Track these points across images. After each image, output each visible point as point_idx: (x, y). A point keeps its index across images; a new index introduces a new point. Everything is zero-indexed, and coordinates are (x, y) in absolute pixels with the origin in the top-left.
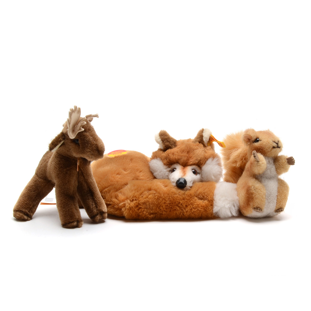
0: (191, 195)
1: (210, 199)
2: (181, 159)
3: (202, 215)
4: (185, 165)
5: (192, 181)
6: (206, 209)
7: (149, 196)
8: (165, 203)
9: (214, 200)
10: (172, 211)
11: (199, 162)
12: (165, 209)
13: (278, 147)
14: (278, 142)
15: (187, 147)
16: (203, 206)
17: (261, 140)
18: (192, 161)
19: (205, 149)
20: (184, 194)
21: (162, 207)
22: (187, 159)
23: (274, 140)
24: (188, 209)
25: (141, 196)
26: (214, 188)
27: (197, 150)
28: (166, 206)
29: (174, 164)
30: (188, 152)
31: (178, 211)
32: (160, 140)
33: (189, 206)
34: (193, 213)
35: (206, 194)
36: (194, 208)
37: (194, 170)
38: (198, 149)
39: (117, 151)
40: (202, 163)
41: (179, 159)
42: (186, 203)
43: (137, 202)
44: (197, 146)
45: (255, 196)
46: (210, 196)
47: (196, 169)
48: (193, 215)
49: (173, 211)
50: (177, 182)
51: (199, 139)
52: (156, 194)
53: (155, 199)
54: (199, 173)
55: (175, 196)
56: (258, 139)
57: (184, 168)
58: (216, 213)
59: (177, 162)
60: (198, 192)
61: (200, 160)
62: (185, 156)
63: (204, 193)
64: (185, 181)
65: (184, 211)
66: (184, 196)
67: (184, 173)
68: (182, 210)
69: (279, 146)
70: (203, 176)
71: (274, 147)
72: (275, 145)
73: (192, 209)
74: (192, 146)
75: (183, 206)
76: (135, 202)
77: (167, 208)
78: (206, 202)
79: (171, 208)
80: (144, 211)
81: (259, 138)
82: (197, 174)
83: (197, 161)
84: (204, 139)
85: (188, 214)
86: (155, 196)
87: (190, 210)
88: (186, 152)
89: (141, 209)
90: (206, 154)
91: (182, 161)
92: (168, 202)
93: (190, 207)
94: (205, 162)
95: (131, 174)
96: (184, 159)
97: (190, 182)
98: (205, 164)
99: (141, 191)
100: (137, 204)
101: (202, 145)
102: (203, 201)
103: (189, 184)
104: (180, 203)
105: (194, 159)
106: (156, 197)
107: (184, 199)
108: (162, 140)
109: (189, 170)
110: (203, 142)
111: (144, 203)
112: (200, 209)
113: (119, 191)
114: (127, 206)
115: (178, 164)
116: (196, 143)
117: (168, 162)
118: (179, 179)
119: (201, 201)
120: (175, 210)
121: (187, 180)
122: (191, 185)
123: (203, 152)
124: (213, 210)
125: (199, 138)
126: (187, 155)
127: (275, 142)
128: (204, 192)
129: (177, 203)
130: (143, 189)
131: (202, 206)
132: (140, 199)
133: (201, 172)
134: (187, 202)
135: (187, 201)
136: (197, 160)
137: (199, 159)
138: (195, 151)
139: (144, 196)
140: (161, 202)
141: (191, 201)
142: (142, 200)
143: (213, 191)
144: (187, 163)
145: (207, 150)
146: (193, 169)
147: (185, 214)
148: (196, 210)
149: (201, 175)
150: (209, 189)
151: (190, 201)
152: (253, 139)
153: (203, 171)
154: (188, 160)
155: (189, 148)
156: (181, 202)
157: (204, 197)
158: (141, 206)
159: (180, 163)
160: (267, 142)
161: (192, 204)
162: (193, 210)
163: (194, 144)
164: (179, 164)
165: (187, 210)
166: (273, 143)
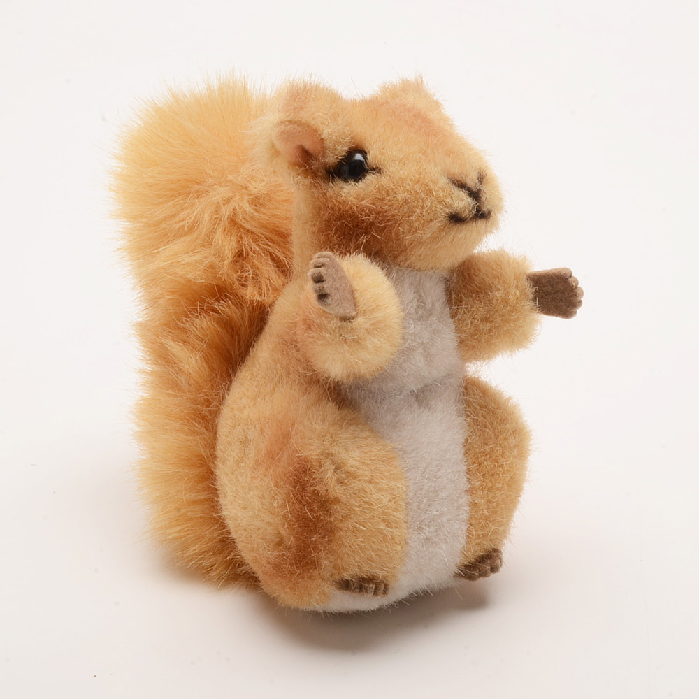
13: (481, 215)
14: (482, 178)
17: (377, 170)
23: (456, 171)
45: (346, 517)
56: (359, 157)
69: (485, 209)
71: (456, 219)
72: (462, 202)
81: (364, 153)
127: (462, 186)
152: (331, 159)
160: (417, 187)
166: (453, 187)
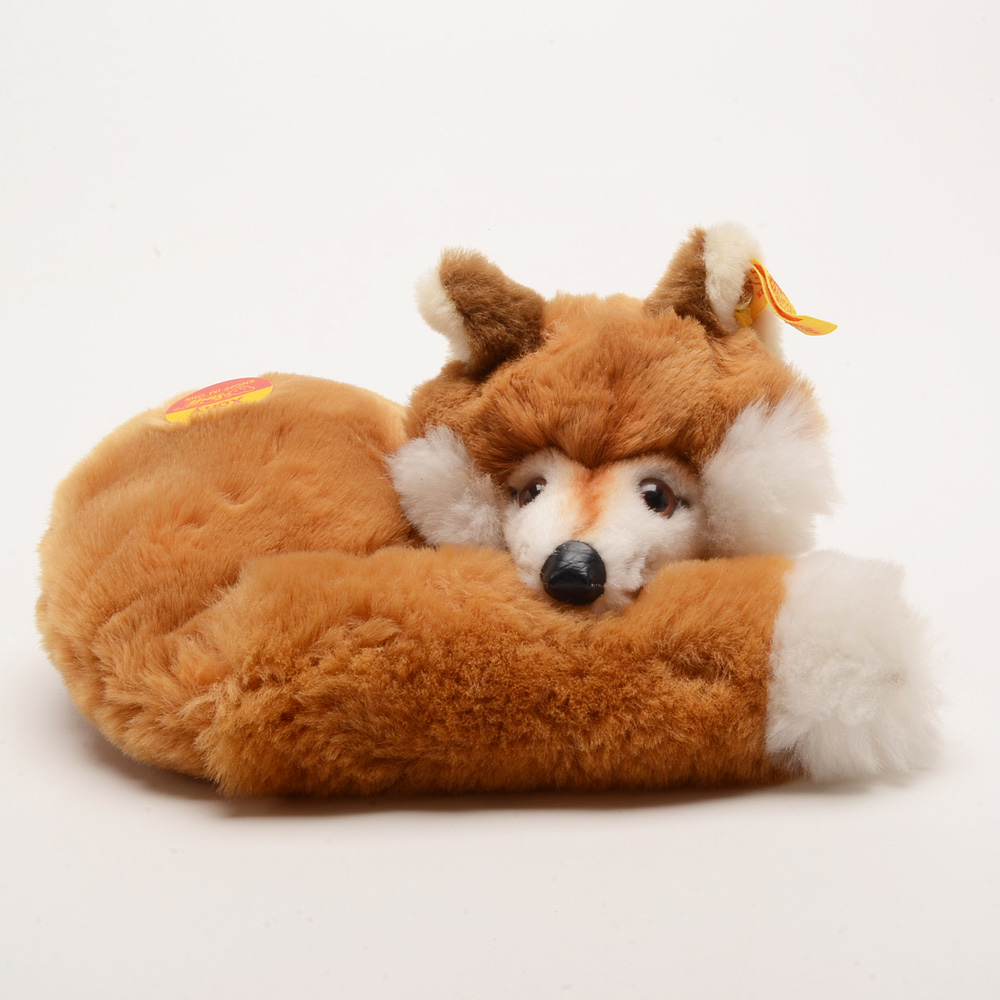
0: (629, 648)
1: (746, 674)
2: (571, 420)
3: (693, 767)
4: (596, 458)
5: (636, 556)
6: (717, 733)
7: (356, 662)
8: (455, 697)
9: (772, 679)
10: (504, 745)
11: (681, 433)
12: (456, 736)
15: (611, 348)
16: (703, 720)
18: (636, 431)
19: (718, 347)
20: (583, 639)
21: (442, 722)
22: (607, 423)
24: (605, 735)
25: (306, 660)
26: (773, 600)
27: (667, 361)
28: (460, 715)
29: (533, 453)
30: (615, 377)
31: (545, 748)
32: (447, 310)
33: (612, 720)
34: (636, 760)
35: (722, 640)
36: (642, 729)
37: (652, 487)
38: (671, 353)
39: (221, 387)
40: (699, 437)
41: (558, 424)
42: (592, 695)
43: (280, 696)
44: (670, 333)
46: (744, 655)
47: (667, 478)
48: (637, 772)
49: (511, 744)
50: (545, 568)
51: (677, 292)
52: (401, 644)
53: (394, 676)
54: (686, 503)
55: (524, 650)
57: (592, 477)
58: (788, 754)
59: (549, 441)
60: (677, 632)
61: (690, 423)
62: (591, 405)
63: (713, 635)
64: (595, 561)
65: (583, 747)
66: (579, 653)
67: (591, 510)
68: (570, 740)
70: (713, 519)
73: (628, 736)
74: (635, 338)
75: (575, 718)
76: (267, 693)
77: (467, 730)
78: (721, 689)
79: (500, 726)
80: (327, 743)
82: (674, 507)
83: (668, 432)
84: (713, 292)
85: (607, 766)
86: (393, 658)
87: (617, 745)
88: (603, 380)
89: (308, 733)
90: (726, 385)
91: (575, 433)
92: (474, 689)
93: (621, 721)
94: (722, 430)
95: (267, 512)
96: (586, 421)
97: (629, 564)
98: (718, 442)
99: (308, 627)
100: (283, 708)
101: (698, 329)
102: (697, 684)
103: (621, 577)
104: (553, 695)
105: (652, 417)
106: (400, 668)
107: (579, 673)
108: (461, 310)
109: (622, 486)
110: (708, 305)
111: (328, 702)
112: (680, 737)
113: (189, 624)
114: (225, 719)
115: (555, 454)
116: (661, 315)
117: (499, 445)
118: (560, 549)
119: (692, 683)
120: (525, 739)
121: (605, 556)
122: (634, 580)
123: (707, 369)
124: (762, 740)
125: (683, 284)
126: (609, 396)
128: (711, 631)
129: (534, 696)
130: (319, 611)
131: (691, 718)
132: (300, 678)
133: (701, 494)
134: (598, 690)
135: (598, 683)
136: (666, 420)
137: (684, 414)
138: (656, 364)
139: (328, 661)
140: (431, 696)
141: (628, 687)
142: (313, 683)
143: (762, 623)
144: (606, 443)
145: (732, 354)
146: (644, 481)
147: (589, 762)
148: (658, 739)
149: (696, 511)
150: (740, 607)
151: (622, 685)
153: (709, 492)
154: (614, 423)
155: (618, 353)
156: (563, 692)
157: (707, 657)
158: (309, 721)
159: (568, 448)
161: (632, 704)
162: (639, 741)
163: (652, 323)
164: (561, 449)
165: (597, 742)
